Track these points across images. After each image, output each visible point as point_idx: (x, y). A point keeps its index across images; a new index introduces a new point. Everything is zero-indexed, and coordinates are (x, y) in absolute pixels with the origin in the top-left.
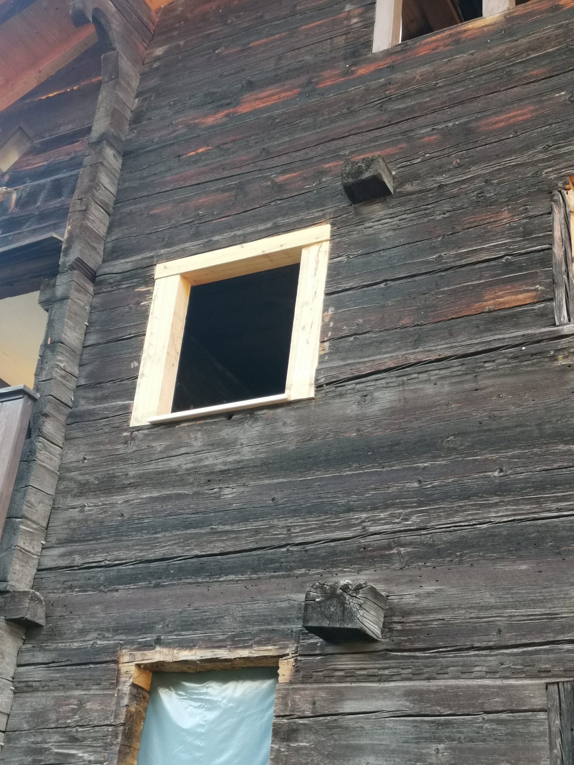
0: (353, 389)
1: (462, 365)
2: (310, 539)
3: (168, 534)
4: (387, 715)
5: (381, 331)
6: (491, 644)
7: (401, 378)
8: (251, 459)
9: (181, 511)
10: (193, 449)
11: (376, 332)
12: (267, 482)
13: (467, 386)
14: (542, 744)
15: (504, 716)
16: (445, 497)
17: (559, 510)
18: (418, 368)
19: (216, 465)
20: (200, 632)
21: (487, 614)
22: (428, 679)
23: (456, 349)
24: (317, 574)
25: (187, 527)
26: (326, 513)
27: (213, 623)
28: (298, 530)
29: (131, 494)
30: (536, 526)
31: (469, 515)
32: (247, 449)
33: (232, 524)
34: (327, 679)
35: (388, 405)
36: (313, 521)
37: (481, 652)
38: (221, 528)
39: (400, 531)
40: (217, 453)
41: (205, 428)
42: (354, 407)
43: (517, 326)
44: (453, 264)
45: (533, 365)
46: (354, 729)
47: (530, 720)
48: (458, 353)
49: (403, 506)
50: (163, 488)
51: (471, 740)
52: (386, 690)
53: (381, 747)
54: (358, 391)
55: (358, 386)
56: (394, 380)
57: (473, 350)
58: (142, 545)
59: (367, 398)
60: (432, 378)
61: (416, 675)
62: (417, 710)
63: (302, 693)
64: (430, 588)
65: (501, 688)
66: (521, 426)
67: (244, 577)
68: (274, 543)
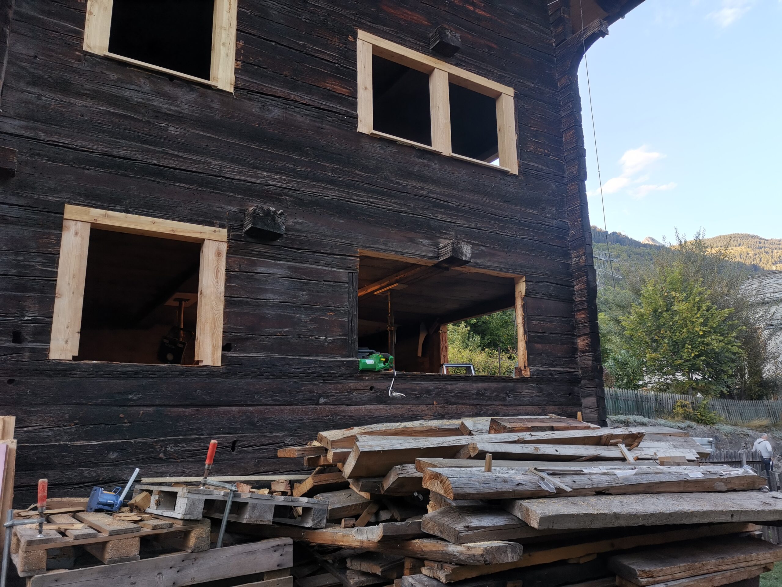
0: (258, 99)
1: (317, 112)
2: (235, 177)
3: (127, 142)
4: (280, 276)
5: (273, 72)
6: (328, 252)
7: (285, 105)
8: (188, 114)
9: (136, 130)
10: (144, 90)
11: (270, 71)
12: (201, 133)
13: (318, 124)
14: (346, 296)
15: (331, 283)
16: (306, 178)
17: (357, 200)
18: (295, 104)
19: (162, 108)
20: (159, 212)
21: (325, 238)
22: (299, 263)
23: (315, 103)
24: (240, 198)
25: (142, 142)
26: (243, 166)
27: (169, 209)
28: (227, 170)
29: (89, 103)
30: (348, 204)
31: (319, 190)
32: (186, 106)
33: (179, 152)
34: (247, 255)
35: (277, 117)
36: (236, 167)
37: (324, 255)
38: (170, 151)
39: (286, 188)
40: (163, 100)
41: (152, 78)
42: (258, 110)
43: (341, 104)
44: (312, 53)
45: (347, 127)
46: (263, 280)
47: (343, 286)
48: (315, 105)
49: (286, 175)
50: (118, 108)
51: (318, 292)
52: (279, 265)
53: (277, 290)
54: (260, 101)
55: (261, 98)
56: (282, 104)
57: (323, 107)
58: (105, 143)
59: (265, 108)
60: (302, 113)
61: (293, 260)
62: (294, 276)
63: (232, 259)
64: (300, 221)
65: (330, 271)
66: (340, 155)
67: (192, 187)
68: (212, 172)
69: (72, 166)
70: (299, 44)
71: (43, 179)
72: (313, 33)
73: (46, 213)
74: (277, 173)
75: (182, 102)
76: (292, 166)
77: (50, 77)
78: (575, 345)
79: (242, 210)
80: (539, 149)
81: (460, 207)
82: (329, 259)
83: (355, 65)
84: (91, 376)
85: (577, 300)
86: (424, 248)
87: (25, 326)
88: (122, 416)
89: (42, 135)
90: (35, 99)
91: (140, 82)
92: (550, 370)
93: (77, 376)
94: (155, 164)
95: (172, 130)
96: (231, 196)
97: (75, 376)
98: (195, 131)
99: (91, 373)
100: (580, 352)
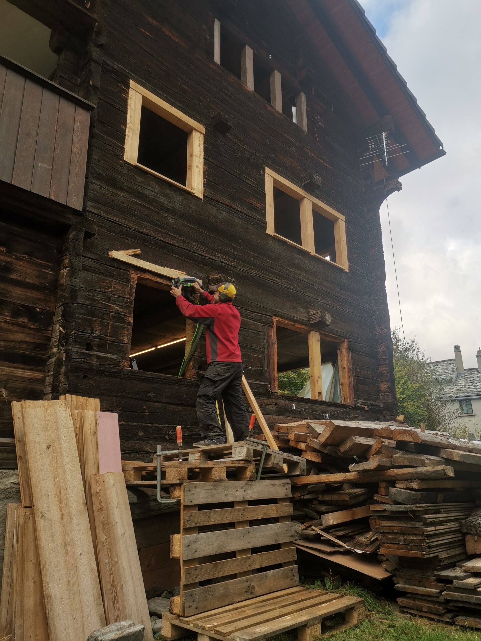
1: (246, 218)
2: (204, 254)
3: (147, 224)
5: (222, 188)
6: (252, 310)
7: (229, 211)
8: (178, 210)
9: (152, 217)
10: (155, 191)
12: (185, 223)
13: (246, 226)
16: (240, 260)
17: (266, 278)
18: (234, 211)
19: (164, 204)
21: (250, 301)
23: (244, 211)
25: (155, 225)
26: (207, 247)
28: (200, 249)
29: (126, 195)
31: (248, 269)
32: (177, 205)
33: (174, 234)
35: (224, 218)
36: (204, 249)
38: (170, 233)
39: (230, 265)
40: (165, 199)
41: (160, 183)
42: (214, 211)
43: (257, 214)
44: (242, 179)
48: (245, 213)
49: (230, 256)
50: (142, 201)
54: (216, 206)
56: (227, 210)
57: (249, 215)
58: (136, 223)
59: (218, 211)
60: (237, 217)
66: (257, 247)
67: (182, 258)
68: (191, 250)
69: (119, 236)
70: (236, 172)
71: (103, 242)
72: (242, 166)
73: (106, 266)
74: (225, 255)
75: (175, 201)
76: (232, 251)
77: (106, 175)
78: (379, 387)
79: (208, 277)
80: (358, 257)
81: (319, 290)
82: (253, 315)
83: (264, 189)
84: (129, 378)
85: (380, 358)
86: (301, 314)
87: (93, 340)
88: (144, 407)
89: (103, 214)
90: (99, 189)
91: (153, 185)
92: (368, 403)
93: (121, 377)
94: (162, 241)
95: (171, 220)
96: (202, 267)
97: (120, 377)
98: (182, 221)
99: (128, 376)
100: (383, 392)
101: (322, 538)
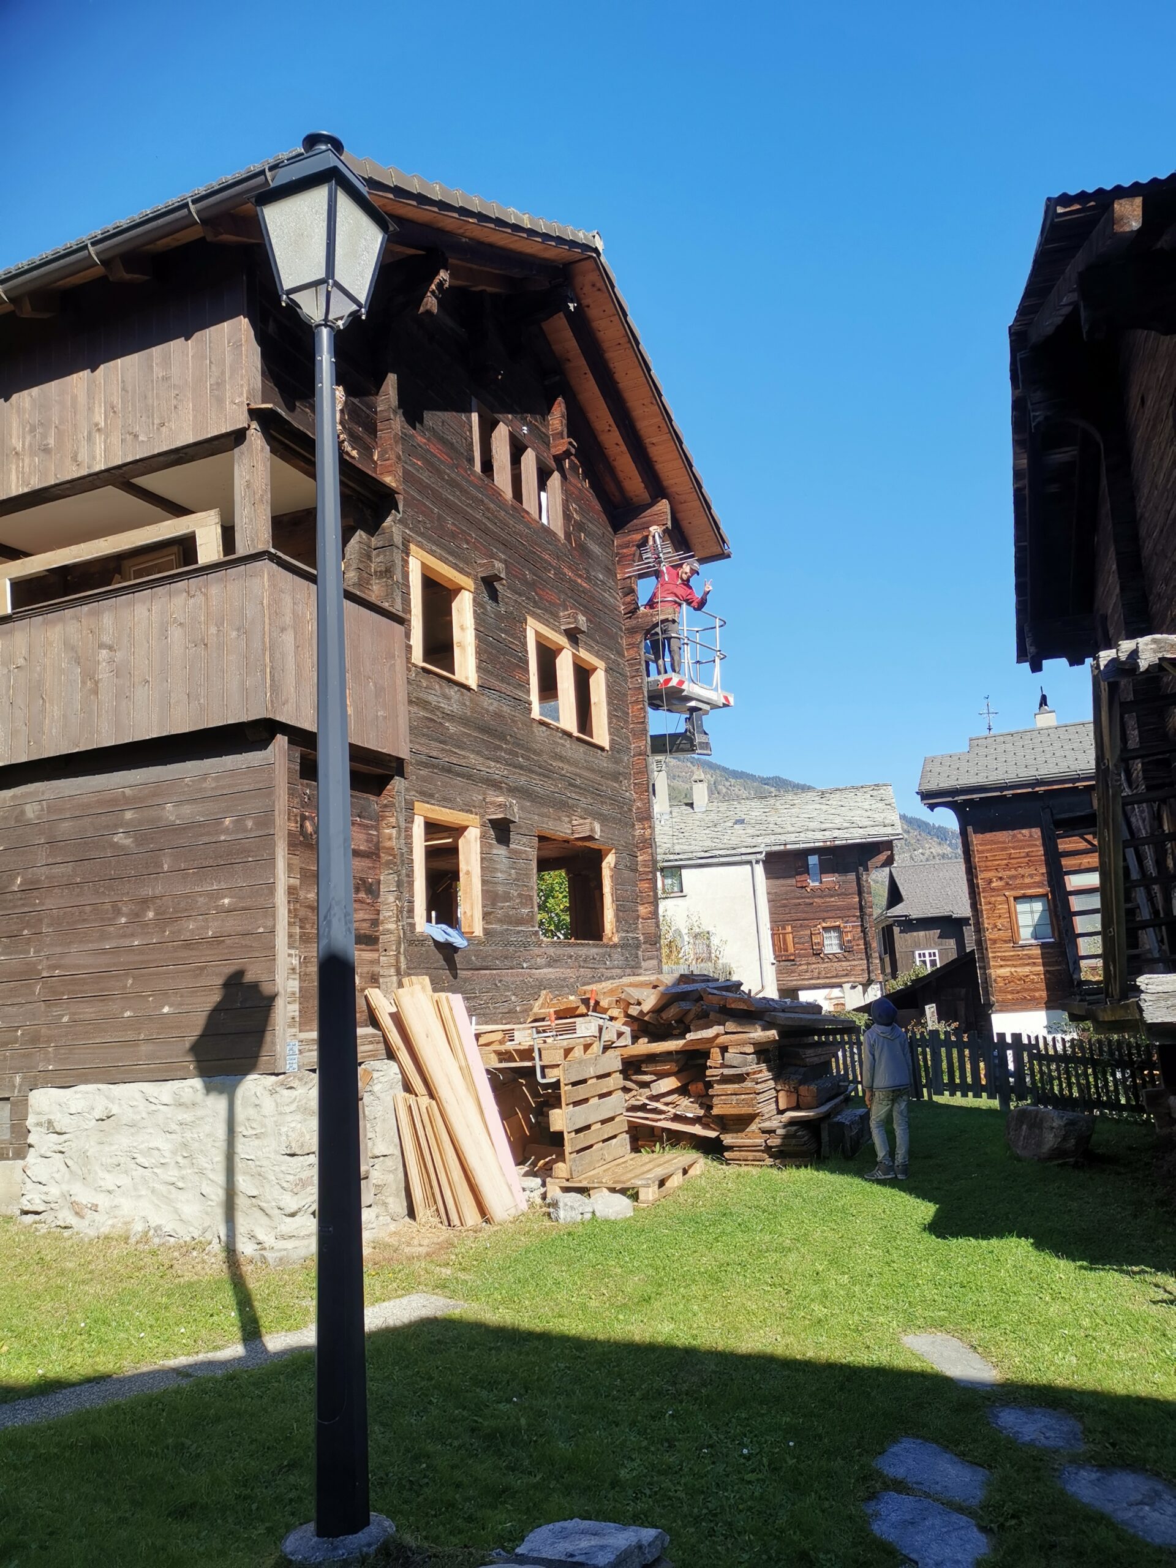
0: (487, 694)
1: (514, 702)
2: (481, 769)
3: (435, 743)
4: (503, 857)
5: (492, 666)
9: (437, 731)
12: (463, 729)
13: (513, 713)
17: (534, 784)
18: (504, 696)
19: (445, 708)
20: (450, 804)
24: (484, 788)
25: (440, 742)
26: (482, 757)
27: (454, 800)
28: (477, 763)
31: (517, 776)
32: (455, 705)
33: (455, 748)
34: (489, 838)
35: (495, 709)
38: (452, 749)
42: (487, 704)
43: (523, 691)
44: (508, 644)
48: (513, 695)
49: (501, 763)
50: (428, 712)
56: (497, 697)
57: (517, 697)
58: (426, 745)
59: (490, 701)
60: (507, 703)
66: (527, 741)
67: (464, 781)
69: (415, 767)
73: (408, 811)
74: (497, 762)
75: (453, 701)
76: (503, 755)
79: (484, 798)
80: (618, 723)
81: (581, 785)
82: (524, 839)
83: (527, 651)
91: (434, 686)
92: (627, 936)
94: (447, 762)
95: (452, 729)
96: (480, 786)
97: (426, 945)
98: (460, 728)
100: (643, 919)
101: (648, 1107)
